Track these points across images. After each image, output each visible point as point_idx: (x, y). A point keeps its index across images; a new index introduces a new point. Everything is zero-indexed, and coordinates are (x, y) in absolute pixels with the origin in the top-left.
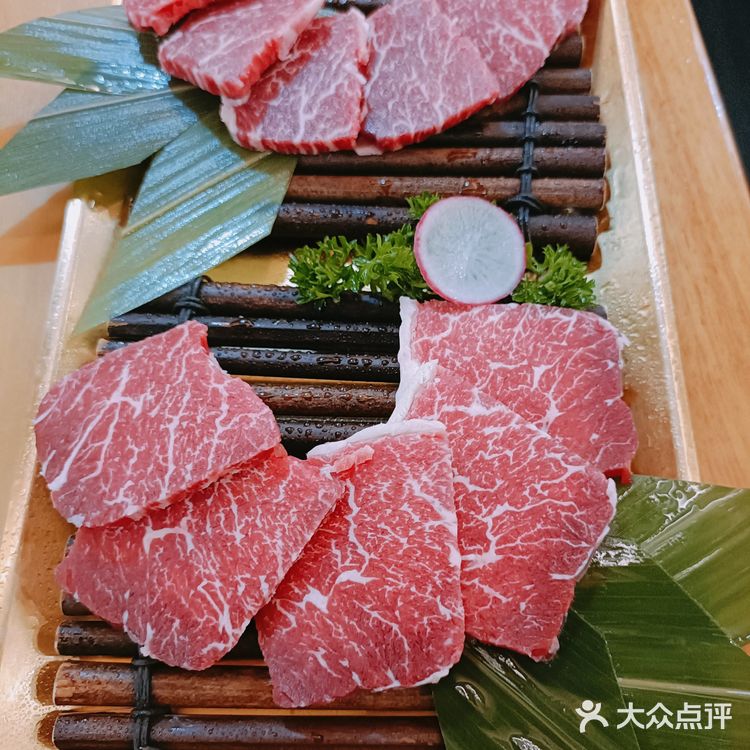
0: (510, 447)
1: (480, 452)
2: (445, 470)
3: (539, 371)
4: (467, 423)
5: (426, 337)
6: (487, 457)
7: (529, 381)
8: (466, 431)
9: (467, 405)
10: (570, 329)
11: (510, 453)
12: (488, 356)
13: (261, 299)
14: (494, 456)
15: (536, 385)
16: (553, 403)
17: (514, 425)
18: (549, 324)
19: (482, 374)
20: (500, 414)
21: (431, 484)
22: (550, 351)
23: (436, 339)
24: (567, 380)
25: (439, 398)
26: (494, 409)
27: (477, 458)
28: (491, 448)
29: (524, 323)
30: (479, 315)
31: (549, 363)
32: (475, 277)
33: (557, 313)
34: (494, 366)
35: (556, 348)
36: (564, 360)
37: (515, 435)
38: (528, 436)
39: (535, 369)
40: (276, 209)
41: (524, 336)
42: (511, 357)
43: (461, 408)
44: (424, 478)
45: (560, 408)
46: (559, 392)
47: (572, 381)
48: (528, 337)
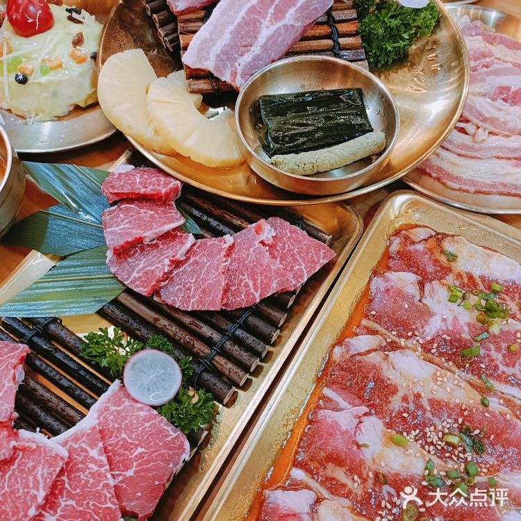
0: (94, 478)
1: (81, 473)
2: (54, 473)
3: (140, 450)
4: (86, 456)
5: (109, 405)
6: (82, 477)
7: (132, 452)
8: (83, 459)
9: (92, 449)
10: (169, 439)
11: (91, 481)
12: (125, 430)
13: (69, 342)
14: (85, 478)
15: (133, 456)
16: (134, 469)
17: (102, 470)
18: (163, 431)
19: (116, 436)
20: (102, 461)
21: (46, 475)
22: (152, 444)
23: (113, 408)
24: (148, 461)
25: (84, 439)
26: (101, 458)
27: (78, 474)
28: (86, 473)
29: (153, 424)
30: (138, 408)
31: (147, 449)
32: (149, 390)
33: (170, 428)
34: (124, 436)
35: (156, 444)
36: (154, 452)
37: (99, 475)
38: (104, 478)
39: (139, 448)
40: (104, 304)
41: (147, 429)
42: (133, 436)
43: (89, 449)
44: (45, 471)
45: (136, 472)
46: (140, 465)
47: (150, 463)
48: (147, 432)
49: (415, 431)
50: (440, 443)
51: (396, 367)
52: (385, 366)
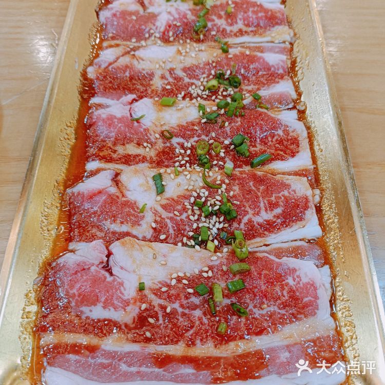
49: (181, 94)
50: (204, 93)
51: (144, 58)
52: (135, 62)
